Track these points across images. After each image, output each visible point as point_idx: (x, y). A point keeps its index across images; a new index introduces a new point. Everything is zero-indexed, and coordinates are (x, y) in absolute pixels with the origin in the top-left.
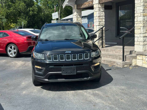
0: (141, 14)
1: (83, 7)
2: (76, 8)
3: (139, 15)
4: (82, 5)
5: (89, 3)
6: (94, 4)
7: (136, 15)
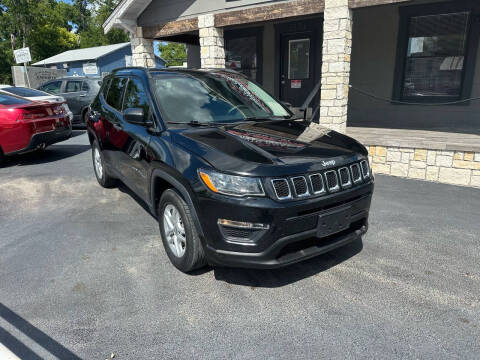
0: (341, 56)
1: (163, 32)
2: (140, 34)
3: (335, 58)
4: (160, 29)
5: (183, 25)
6: (199, 26)
7: (324, 58)
